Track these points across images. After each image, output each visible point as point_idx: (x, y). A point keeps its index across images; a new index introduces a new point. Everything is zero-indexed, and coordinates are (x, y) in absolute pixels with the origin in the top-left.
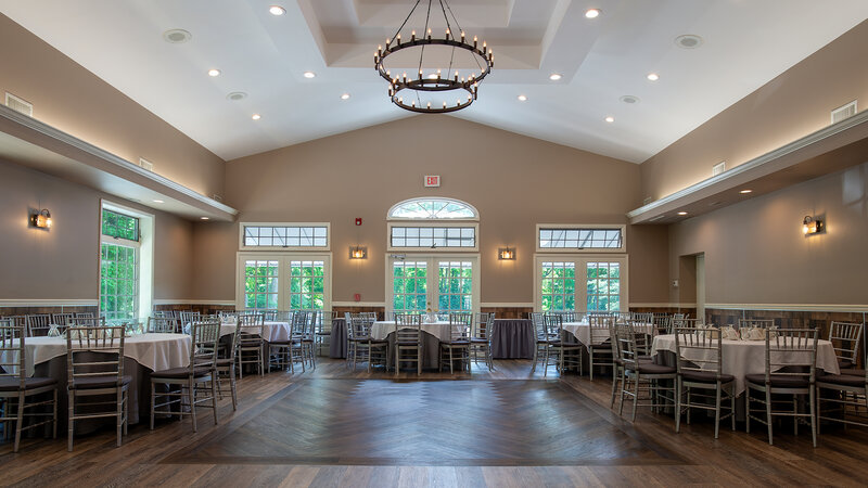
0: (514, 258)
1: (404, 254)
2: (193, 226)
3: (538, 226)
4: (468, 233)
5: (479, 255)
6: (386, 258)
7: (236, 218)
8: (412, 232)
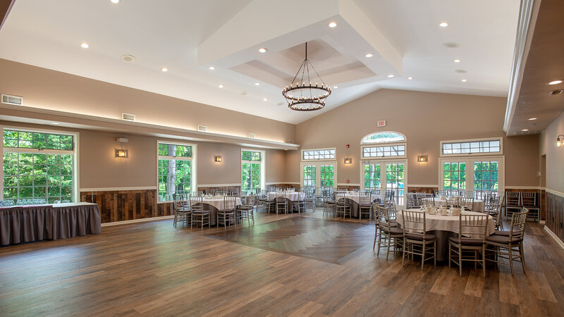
0: (426, 160)
1: (369, 161)
2: (285, 153)
3: (441, 142)
4: (402, 148)
5: (407, 160)
6: (361, 163)
7: (300, 148)
8: (374, 150)
